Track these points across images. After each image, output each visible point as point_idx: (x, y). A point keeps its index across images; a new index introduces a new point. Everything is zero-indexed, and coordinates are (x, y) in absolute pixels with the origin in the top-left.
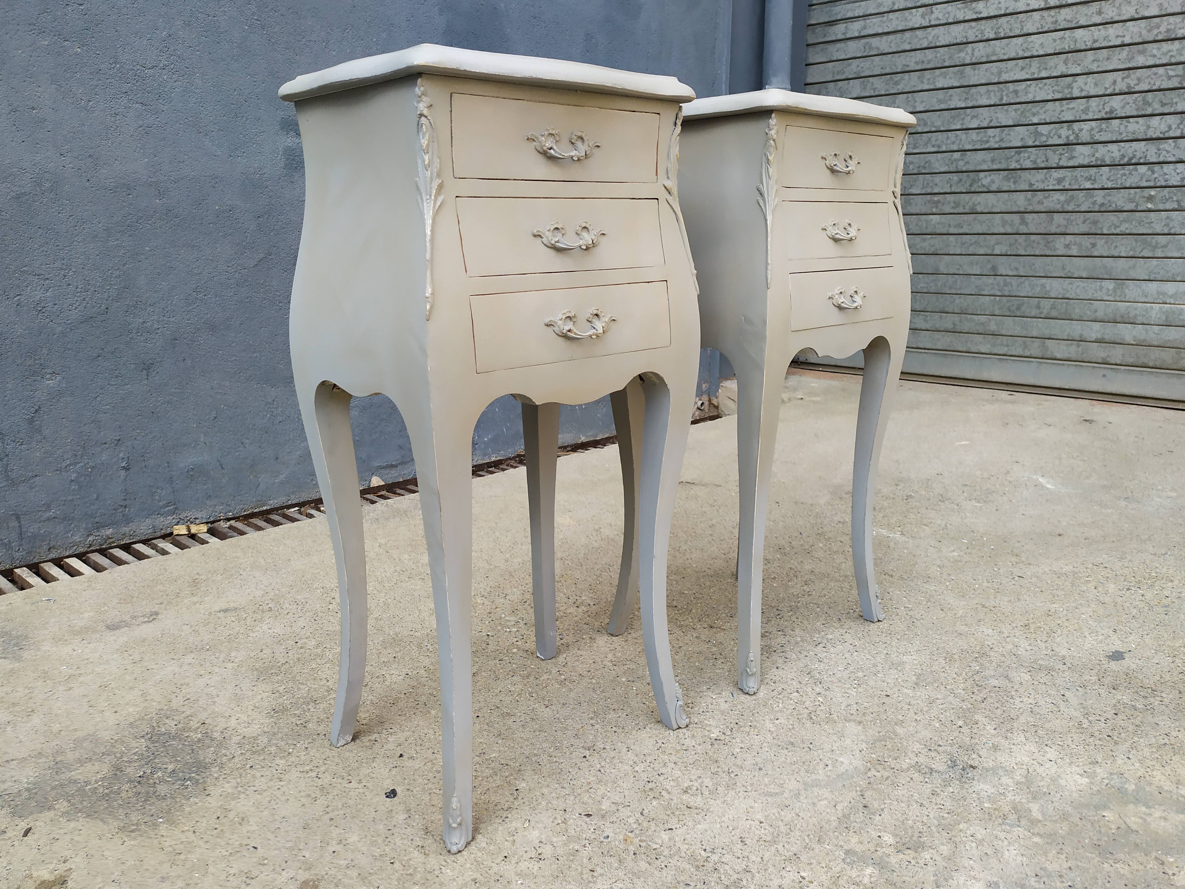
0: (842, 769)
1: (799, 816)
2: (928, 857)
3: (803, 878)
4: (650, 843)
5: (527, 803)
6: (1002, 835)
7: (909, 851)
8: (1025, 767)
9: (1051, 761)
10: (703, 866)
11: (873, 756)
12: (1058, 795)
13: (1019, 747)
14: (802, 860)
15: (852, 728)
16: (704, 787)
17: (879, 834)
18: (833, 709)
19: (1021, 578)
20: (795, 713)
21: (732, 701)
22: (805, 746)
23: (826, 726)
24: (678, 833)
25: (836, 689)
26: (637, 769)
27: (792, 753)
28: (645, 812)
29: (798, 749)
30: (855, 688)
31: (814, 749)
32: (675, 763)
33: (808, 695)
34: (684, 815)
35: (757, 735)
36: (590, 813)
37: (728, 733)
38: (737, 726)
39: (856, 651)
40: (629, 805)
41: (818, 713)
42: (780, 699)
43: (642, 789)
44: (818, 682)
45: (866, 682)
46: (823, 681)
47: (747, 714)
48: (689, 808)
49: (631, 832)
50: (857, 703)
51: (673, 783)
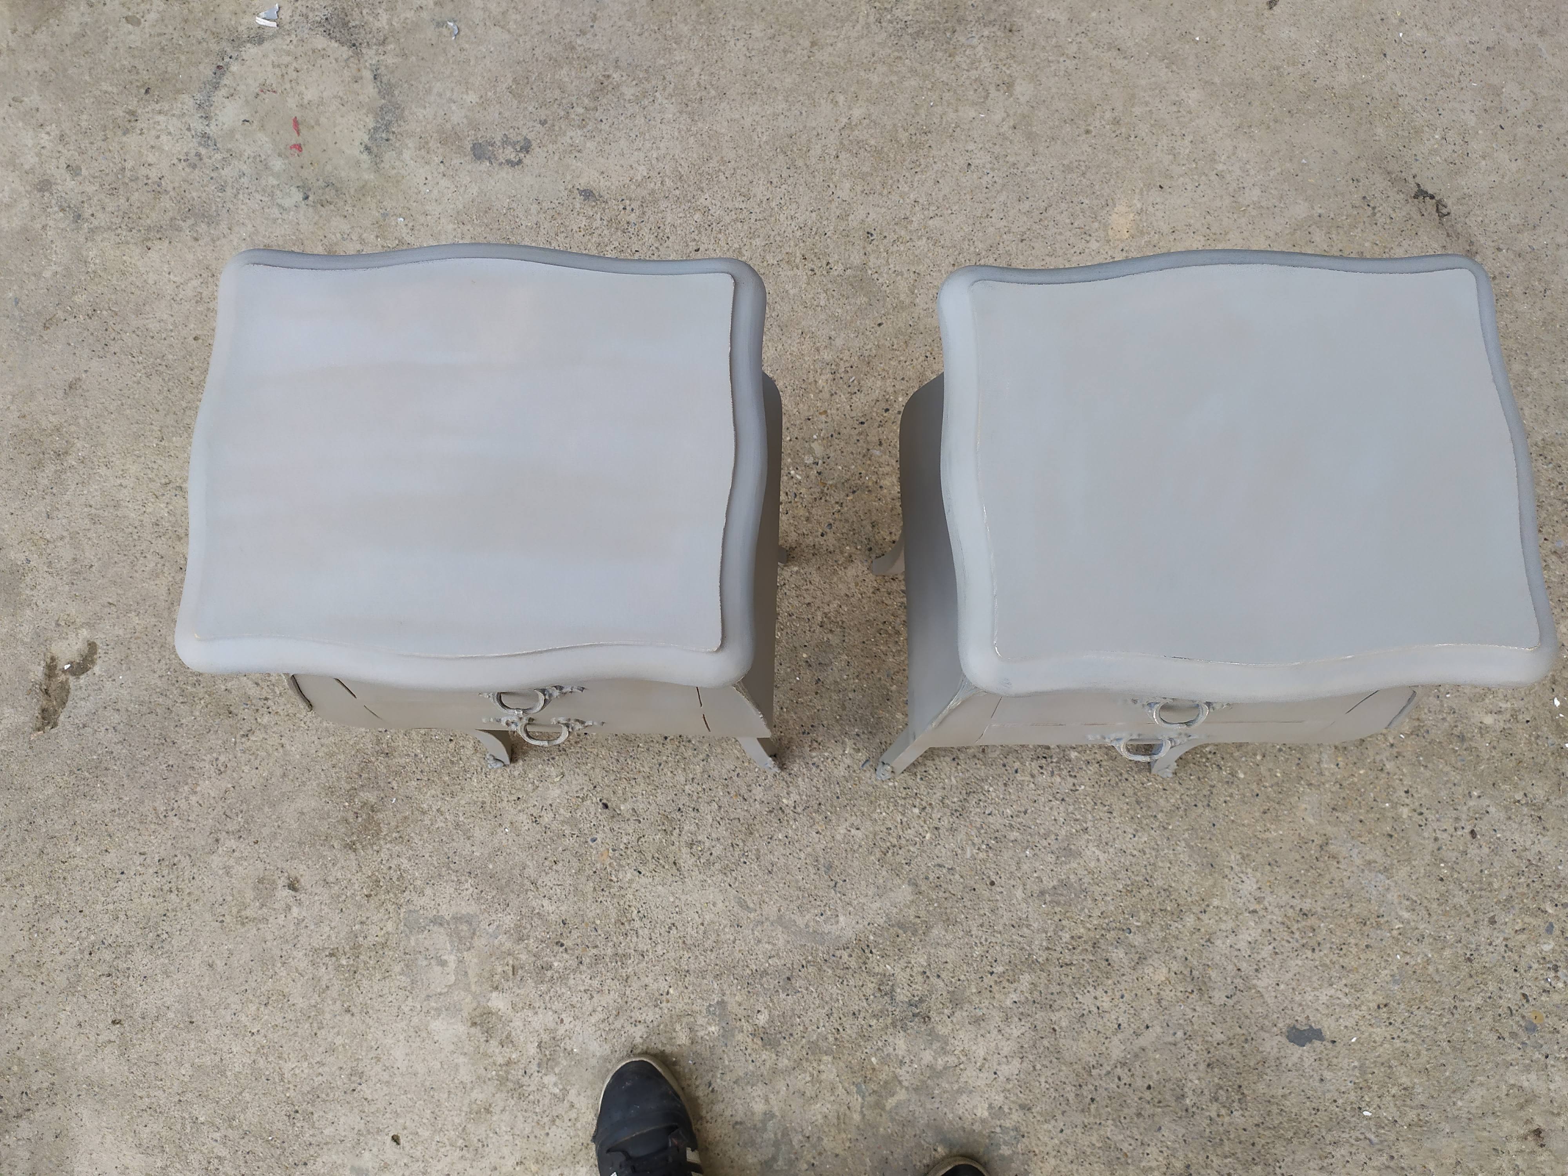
0: (827, 928)
1: (734, 942)
2: (764, 1057)
3: (668, 993)
4: (614, 872)
5: (579, 756)
6: (840, 1090)
7: (760, 1042)
8: (963, 1059)
9: (995, 1073)
10: (623, 924)
11: (872, 938)
12: (936, 1105)
13: (1000, 1037)
14: (686, 979)
15: (904, 893)
16: (709, 853)
17: (763, 1009)
18: (919, 858)
19: (1469, 837)
20: (881, 835)
21: (854, 771)
22: (837, 878)
23: (884, 873)
24: (641, 881)
25: (961, 836)
26: (687, 787)
27: (816, 877)
28: (643, 840)
29: (826, 877)
30: (979, 849)
31: (837, 889)
32: (720, 807)
33: (925, 822)
34: (664, 867)
35: (817, 833)
36: (609, 804)
37: (799, 810)
38: (816, 807)
39: (1063, 800)
40: (640, 822)
41: (900, 852)
42: (896, 805)
43: (666, 814)
44: (958, 814)
45: (1003, 850)
46: (965, 815)
47: (843, 800)
48: (675, 863)
49: (614, 850)
50: (952, 869)
51: (693, 828)
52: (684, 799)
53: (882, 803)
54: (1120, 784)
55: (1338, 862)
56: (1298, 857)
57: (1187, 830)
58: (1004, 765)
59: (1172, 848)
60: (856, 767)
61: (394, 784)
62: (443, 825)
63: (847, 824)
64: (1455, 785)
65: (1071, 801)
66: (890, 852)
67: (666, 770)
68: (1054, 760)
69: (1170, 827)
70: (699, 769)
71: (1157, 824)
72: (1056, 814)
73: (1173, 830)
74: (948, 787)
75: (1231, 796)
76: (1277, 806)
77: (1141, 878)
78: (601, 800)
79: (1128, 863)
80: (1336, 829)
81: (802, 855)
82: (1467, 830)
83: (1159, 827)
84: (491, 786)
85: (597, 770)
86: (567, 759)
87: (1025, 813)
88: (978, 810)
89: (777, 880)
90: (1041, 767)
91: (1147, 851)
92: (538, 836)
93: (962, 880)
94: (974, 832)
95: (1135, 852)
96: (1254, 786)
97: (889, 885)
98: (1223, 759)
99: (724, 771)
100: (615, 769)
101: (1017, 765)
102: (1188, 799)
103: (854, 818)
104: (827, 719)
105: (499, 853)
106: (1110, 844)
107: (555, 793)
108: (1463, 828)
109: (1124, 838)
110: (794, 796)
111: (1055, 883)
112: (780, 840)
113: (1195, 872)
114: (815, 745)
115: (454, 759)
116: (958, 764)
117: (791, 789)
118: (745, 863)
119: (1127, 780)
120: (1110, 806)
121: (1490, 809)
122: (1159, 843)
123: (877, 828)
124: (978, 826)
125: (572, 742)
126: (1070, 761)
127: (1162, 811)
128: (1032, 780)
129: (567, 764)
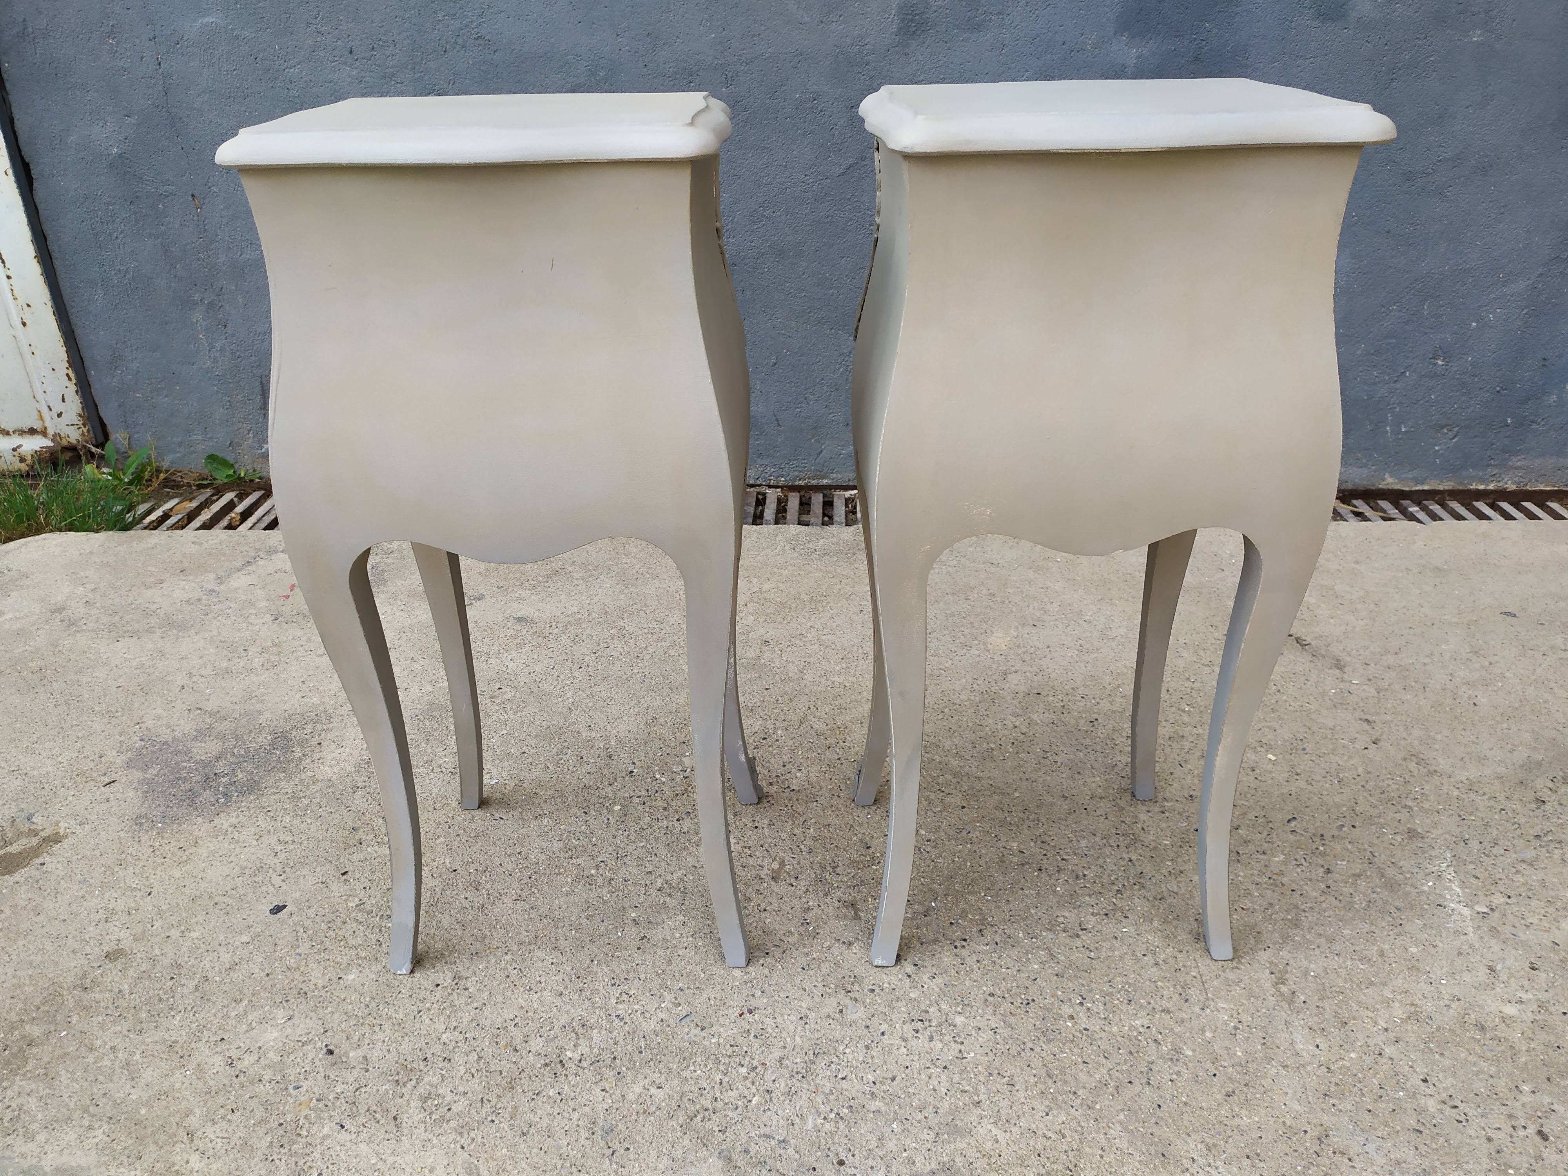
4: (307, 1126)
16: (447, 1108)
18: (739, 1126)
19: (1538, 1139)
20: (691, 1096)
21: (669, 1026)
22: (615, 1145)
23: (686, 1142)
24: (340, 1137)
25: (802, 1102)
26: (444, 1036)
27: (587, 1143)
28: (363, 1090)
29: (602, 1143)
30: (825, 1118)
31: (614, 1159)
32: (480, 1058)
33: (753, 1083)
34: (378, 1122)
35: (603, 1090)
36: (336, 1051)
37: (585, 1064)
38: (608, 1062)
39: (945, 1067)
40: (367, 1071)
41: (714, 1117)
42: (717, 1062)
43: (405, 1063)
44: (800, 1075)
45: (859, 1122)
46: (809, 1078)
47: (647, 1055)
48: (395, 1118)
49: (318, 1100)
50: (784, 1140)
51: (435, 1080)
52: (437, 1048)
53: (699, 1060)
54: (1023, 1054)
55: (1350, 1160)
56: (1288, 1150)
57: (1123, 1110)
58: (868, 1027)
59: (1103, 1131)
60: (671, 1022)
61: (75, 1019)
62: (109, 1063)
63: (647, 1081)
64: (1491, 1076)
65: (956, 1070)
66: (699, 1118)
67: (424, 1017)
68: (934, 1024)
69: (1098, 1107)
70: (467, 1018)
71: (1079, 1101)
72: (936, 1083)
73: (1101, 1109)
74: (789, 1047)
75: (1178, 1073)
76: (1245, 1089)
77: (1060, 1167)
78: (326, 1046)
79: (1039, 1146)
80: (1335, 1118)
81: (575, 1116)
82: (1532, 1130)
83: (1081, 1104)
84: (194, 1026)
85: (336, 1015)
86: (304, 1002)
87: (893, 1079)
88: (829, 1073)
89: (531, 1143)
90: (917, 1031)
91: (1067, 1133)
92: (225, 1081)
93: (797, 1156)
94: (819, 1099)
95: (1049, 1134)
96: (1209, 1065)
97: (690, 1157)
98: (1161, 1033)
99: (500, 1020)
100: (360, 1014)
101: (884, 1027)
102: (1117, 1074)
103: (657, 1075)
104: (646, 973)
105: (163, 1097)
106: (1013, 1121)
107: (271, 1036)
108: (1525, 1127)
109: (1032, 1116)
110: (583, 1049)
111: (934, 1166)
112: (550, 1097)
113: (1140, 1161)
114: (625, 997)
115: (164, 997)
116: (806, 1023)
117: (581, 1041)
118: (493, 1121)
119: (1032, 1049)
120: (1011, 1077)
121: (1555, 1107)
122: (1083, 1124)
123: (686, 1088)
124: (827, 1091)
125: (320, 986)
126: (955, 1026)
127: (1084, 1088)
128: (903, 1044)
129: (301, 1007)
